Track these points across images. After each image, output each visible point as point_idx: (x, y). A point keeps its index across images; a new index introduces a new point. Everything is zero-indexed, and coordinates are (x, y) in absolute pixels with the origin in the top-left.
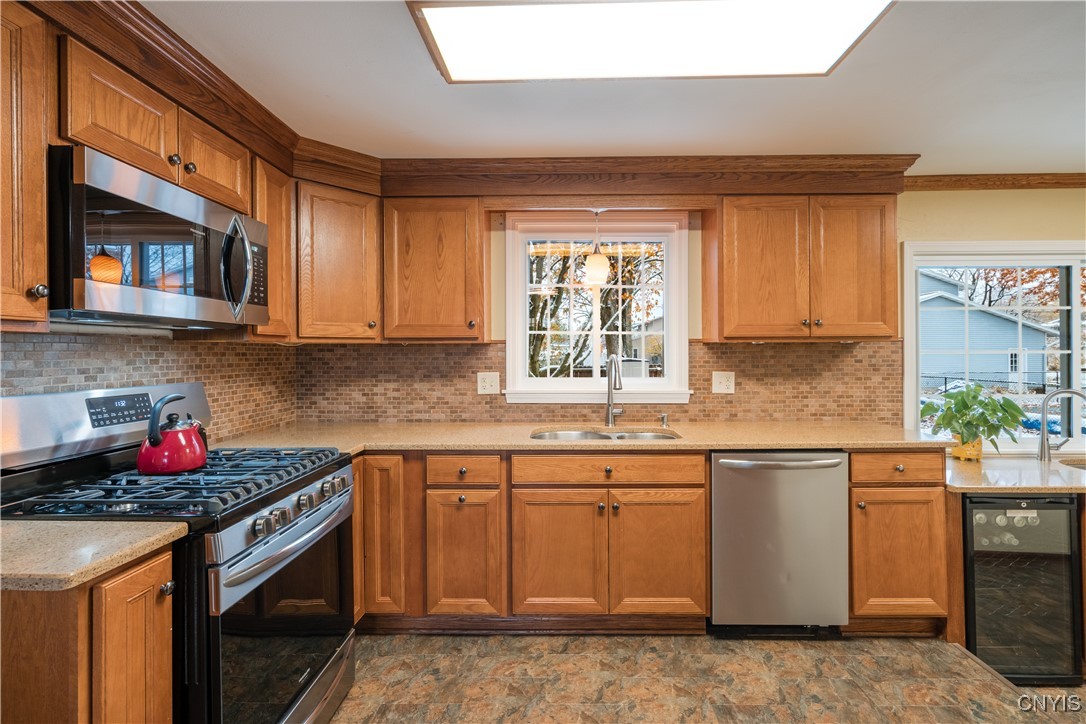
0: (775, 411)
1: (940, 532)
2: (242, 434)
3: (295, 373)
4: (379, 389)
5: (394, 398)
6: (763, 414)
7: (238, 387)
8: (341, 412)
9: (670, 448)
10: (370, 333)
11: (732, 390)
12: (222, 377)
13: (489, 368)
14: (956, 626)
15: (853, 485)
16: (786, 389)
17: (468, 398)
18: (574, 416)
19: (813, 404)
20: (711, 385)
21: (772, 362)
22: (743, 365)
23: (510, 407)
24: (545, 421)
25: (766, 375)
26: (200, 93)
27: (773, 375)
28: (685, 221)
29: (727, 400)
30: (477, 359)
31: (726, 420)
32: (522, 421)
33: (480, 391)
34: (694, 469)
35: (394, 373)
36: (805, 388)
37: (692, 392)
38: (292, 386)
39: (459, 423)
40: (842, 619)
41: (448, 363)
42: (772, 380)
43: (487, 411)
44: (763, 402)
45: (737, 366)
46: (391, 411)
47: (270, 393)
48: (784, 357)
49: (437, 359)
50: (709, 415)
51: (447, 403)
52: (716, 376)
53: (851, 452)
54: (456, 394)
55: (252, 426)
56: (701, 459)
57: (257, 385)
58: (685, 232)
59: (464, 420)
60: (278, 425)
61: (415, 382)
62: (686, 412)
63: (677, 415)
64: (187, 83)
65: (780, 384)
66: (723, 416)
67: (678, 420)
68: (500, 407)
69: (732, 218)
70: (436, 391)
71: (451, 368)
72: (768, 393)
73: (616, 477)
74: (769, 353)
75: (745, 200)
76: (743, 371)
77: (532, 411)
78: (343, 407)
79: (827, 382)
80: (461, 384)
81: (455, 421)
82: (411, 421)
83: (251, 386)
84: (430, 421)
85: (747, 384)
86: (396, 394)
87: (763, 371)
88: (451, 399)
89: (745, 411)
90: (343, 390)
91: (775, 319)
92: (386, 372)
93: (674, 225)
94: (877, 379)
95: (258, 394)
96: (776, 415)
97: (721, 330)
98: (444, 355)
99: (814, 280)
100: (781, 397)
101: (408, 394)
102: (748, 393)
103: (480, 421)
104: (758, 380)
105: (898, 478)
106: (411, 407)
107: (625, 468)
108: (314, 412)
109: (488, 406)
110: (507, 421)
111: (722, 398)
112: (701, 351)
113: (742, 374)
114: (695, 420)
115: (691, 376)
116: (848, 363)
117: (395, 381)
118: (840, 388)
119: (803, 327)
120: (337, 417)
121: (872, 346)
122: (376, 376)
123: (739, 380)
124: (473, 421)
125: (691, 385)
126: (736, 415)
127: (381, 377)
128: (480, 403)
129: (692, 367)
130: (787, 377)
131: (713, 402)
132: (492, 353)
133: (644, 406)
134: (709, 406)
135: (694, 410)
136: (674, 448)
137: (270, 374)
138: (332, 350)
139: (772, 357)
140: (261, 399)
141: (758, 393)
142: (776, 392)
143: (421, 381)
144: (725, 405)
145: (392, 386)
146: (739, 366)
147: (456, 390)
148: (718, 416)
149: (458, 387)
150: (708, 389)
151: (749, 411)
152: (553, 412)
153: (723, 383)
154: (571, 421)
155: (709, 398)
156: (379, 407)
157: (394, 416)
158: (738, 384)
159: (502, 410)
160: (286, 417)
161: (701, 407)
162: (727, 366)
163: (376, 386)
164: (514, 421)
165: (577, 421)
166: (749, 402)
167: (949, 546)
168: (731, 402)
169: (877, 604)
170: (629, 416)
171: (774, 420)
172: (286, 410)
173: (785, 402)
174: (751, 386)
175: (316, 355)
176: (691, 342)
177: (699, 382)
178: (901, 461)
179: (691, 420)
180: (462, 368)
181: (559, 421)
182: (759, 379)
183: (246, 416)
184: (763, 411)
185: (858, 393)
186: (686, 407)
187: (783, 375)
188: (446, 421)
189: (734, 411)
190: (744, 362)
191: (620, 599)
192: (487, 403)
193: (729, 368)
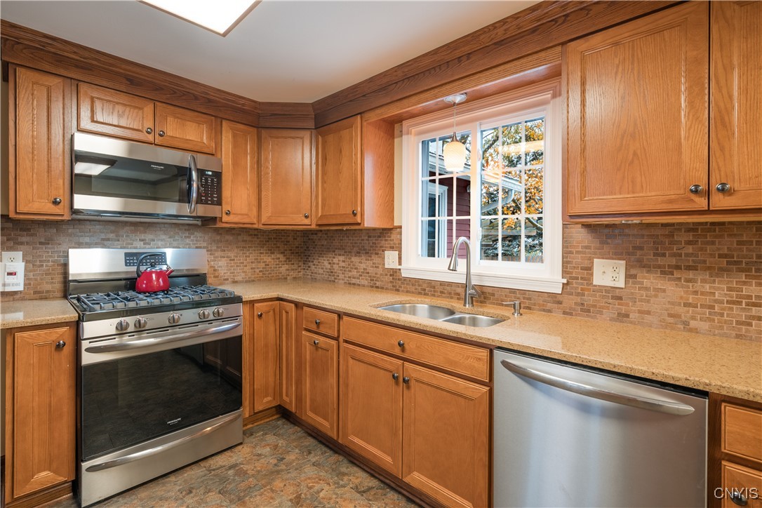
0: (693, 318)
2: (253, 281)
3: (301, 247)
4: (335, 261)
5: (343, 267)
6: (671, 320)
7: (250, 253)
8: (319, 274)
9: (451, 334)
10: (307, 221)
11: (621, 283)
12: (237, 247)
13: (392, 248)
16: (715, 288)
17: (380, 271)
18: (450, 293)
20: (592, 274)
21: (690, 249)
22: (639, 253)
23: (405, 280)
24: (428, 295)
25: (678, 267)
26: (172, 92)
27: (693, 268)
29: (614, 295)
30: (386, 240)
31: (612, 319)
32: (413, 293)
33: (386, 266)
35: (343, 249)
37: (565, 281)
38: (299, 256)
39: (375, 289)
41: (369, 243)
42: (691, 275)
43: (391, 282)
44: (672, 303)
45: (628, 254)
46: (341, 276)
47: (279, 258)
48: (713, 243)
49: (363, 240)
50: (589, 311)
51: (368, 273)
52: (599, 264)
54: (373, 267)
55: (262, 277)
56: (484, 353)
57: (266, 253)
58: (559, 100)
59: (377, 287)
60: (286, 278)
61: (352, 256)
62: (560, 303)
63: (549, 305)
64: (163, 89)
65: (704, 281)
66: (607, 314)
67: (549, 311)
68: (399, 279)
70: (362, 263)
71: (371, 247)
72: (680, 292)
73: (409, 352)
74: (683, 237)
76: (639, 261)
77: (419, 285)
78: (321, 271)
80: (376, 259)
81: (372, 287)
82: (350, 284)
83: (261, 253)
84: (359, 285)
85: (644, 277)
86: (343, 264)
87: (673, 261)
88: (371, 270)
89: (640, 312)
90: (321, 260)
92: (339, 249)
93: (548, 96)
95: (268, 259)
96: (693, 324)
98: (367, 238)
100: (708, 300)
101: (349, 265)
102: (647, 289)
103: (387, 289)
104: (663, 273)
106: (350, 274)
108: (308, 272)
109: (391, 278)
110: (403, 291)
111: (606, 291)
112: (580, 234)
113: (638, 264)
114: (571, 314)
115: (564, 263)
117: (343, 255)
119: (693, 196)
120: (318, 277)
122: (334, 251)
123: (633, 272)
124: (382, 288)
125: (565, 272)
126: (627, 316)
127: (337, 252)
128: (386, 275)
129: (565, 253)
131: (595, 296)
132: (394, 236)
134: (589, 299)
135: (570, 301)
136: (455, 335)
137: (279, 247)
138: (316, 234)
139: (689, 243)
140: (270, 262)
141: (664, 291)
142: (696, 293)
143: (356, 256)
144: (610, 301)
145: (342, 258)
146: (633, 254)
147: (373, 264)
148: (601, 313)
149: (374, 261)
150: (588, 278)
151: (648, 313)
152: (434, 287)
153: (609, 273)
154: (448, 297)
155: (589, 290)
156: (336, 273)
157: (343, 280)
158: (630, 276)
159: (400, 282)
160: (293, 274)
161: (579, 299)
162: (616, 254)
163: (334, 258)
164: (407, 292)
165: (452, 298)
166: (648, 301)
168: (620, 298)
170: (497, 300)
171: (691, 330)
172: (293, 270)
173: (712, 307)
174: (650, 280)
175: (311, 237)
177: (576, 271)
179: (565, 313)
180: (377, 247)
181: (438, 296)
182: (666, 272)
183: (257, 271)
184: (670, 315)
186: (560, 298)
187: (709, 268)
188: (368, 286)
189: (623, 309)
190: (641, 248)
191: (410, 470)
192: (391, 275)
193: (617, 255)
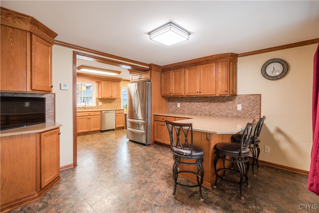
1: (123, 118)
14: (125, 128)
15: (116, 114)
16: (108, 104)
19: (111, 106)
22: (103, 101)
28: (96, 82)
29: (101, 106)
34: (100, 113)
36: (110, 104)
40: (114, 128)
48: (108, 100)
52: (99, 103)
53: (116, 110)
58: (96, 83)
66: (100, 108)
69: (103, 83)
73: (90, 115)
74: (106, 100)
75: (104, 81)
79: (113, 103)
91: (107, 96)
93: (94, 82)
94: (118, 103)
96: (107, 108)
97: (101, 97)
99: (112, 91)
104: (105, 103)
105: (120, 113)
107: (91, 113)
112: (97, 99)
113: (103, 103)
115: (96, 103)
116: (115, 101)
118: (114, 104)
121: (118, 99)
125: (96, 104)
126: (102, 108)
129: (96, 102)
130: (108, 103)
133: (90, 107)
134: (98, 107)
135: (96, 107)
141: (105, 105)
150: (98, 105)
151: (104, 107)
153: (100, 104)
158: (102, 104)
167: (124, 119)
169: (118, 126)
173: (108, 106)
176: (96, 98)
177: (97, 104)
178: (120, 111)
179: (96, 109)
185: (116, 105)
191: (91, 129)
193: (101, 102)
